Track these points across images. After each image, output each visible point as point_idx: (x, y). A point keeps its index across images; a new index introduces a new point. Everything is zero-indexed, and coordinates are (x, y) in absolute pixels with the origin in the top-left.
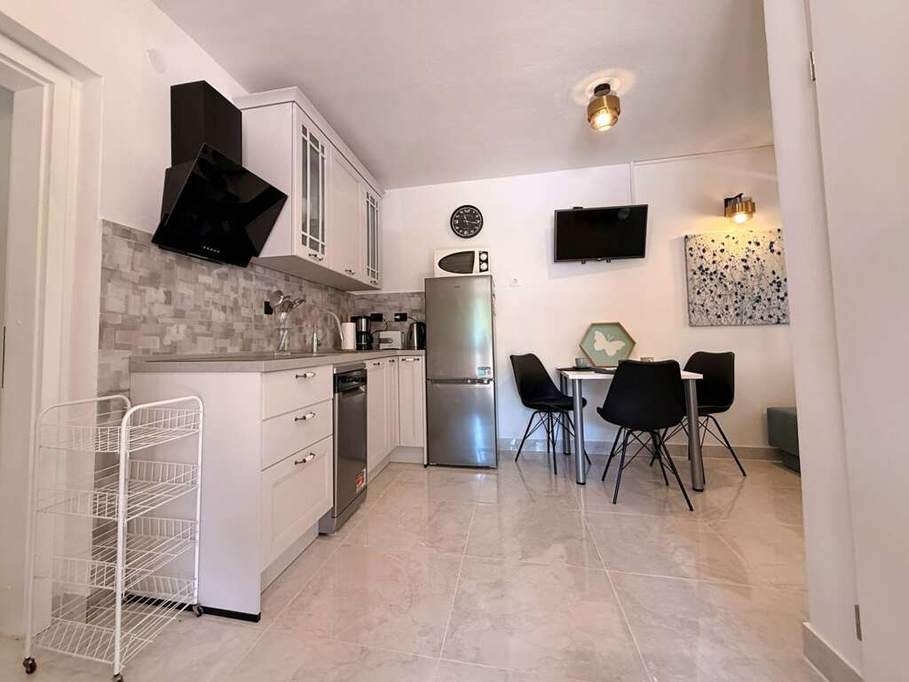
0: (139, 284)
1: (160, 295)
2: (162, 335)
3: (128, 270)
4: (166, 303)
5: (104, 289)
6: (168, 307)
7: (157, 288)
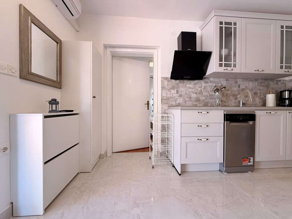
0: (170, 89)
1: (175, 91)
2: (176, 101)
3: (167, 87)
4: (177, 93)
5: (162, 92)
6: (177, 94)
7: (174, 90)
